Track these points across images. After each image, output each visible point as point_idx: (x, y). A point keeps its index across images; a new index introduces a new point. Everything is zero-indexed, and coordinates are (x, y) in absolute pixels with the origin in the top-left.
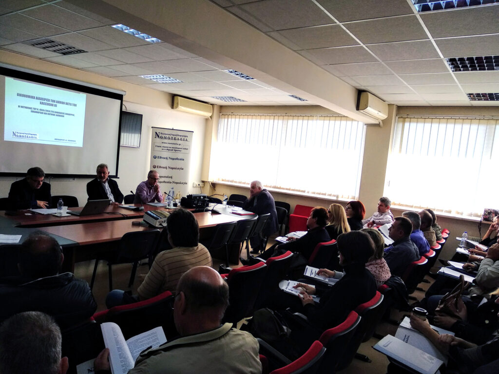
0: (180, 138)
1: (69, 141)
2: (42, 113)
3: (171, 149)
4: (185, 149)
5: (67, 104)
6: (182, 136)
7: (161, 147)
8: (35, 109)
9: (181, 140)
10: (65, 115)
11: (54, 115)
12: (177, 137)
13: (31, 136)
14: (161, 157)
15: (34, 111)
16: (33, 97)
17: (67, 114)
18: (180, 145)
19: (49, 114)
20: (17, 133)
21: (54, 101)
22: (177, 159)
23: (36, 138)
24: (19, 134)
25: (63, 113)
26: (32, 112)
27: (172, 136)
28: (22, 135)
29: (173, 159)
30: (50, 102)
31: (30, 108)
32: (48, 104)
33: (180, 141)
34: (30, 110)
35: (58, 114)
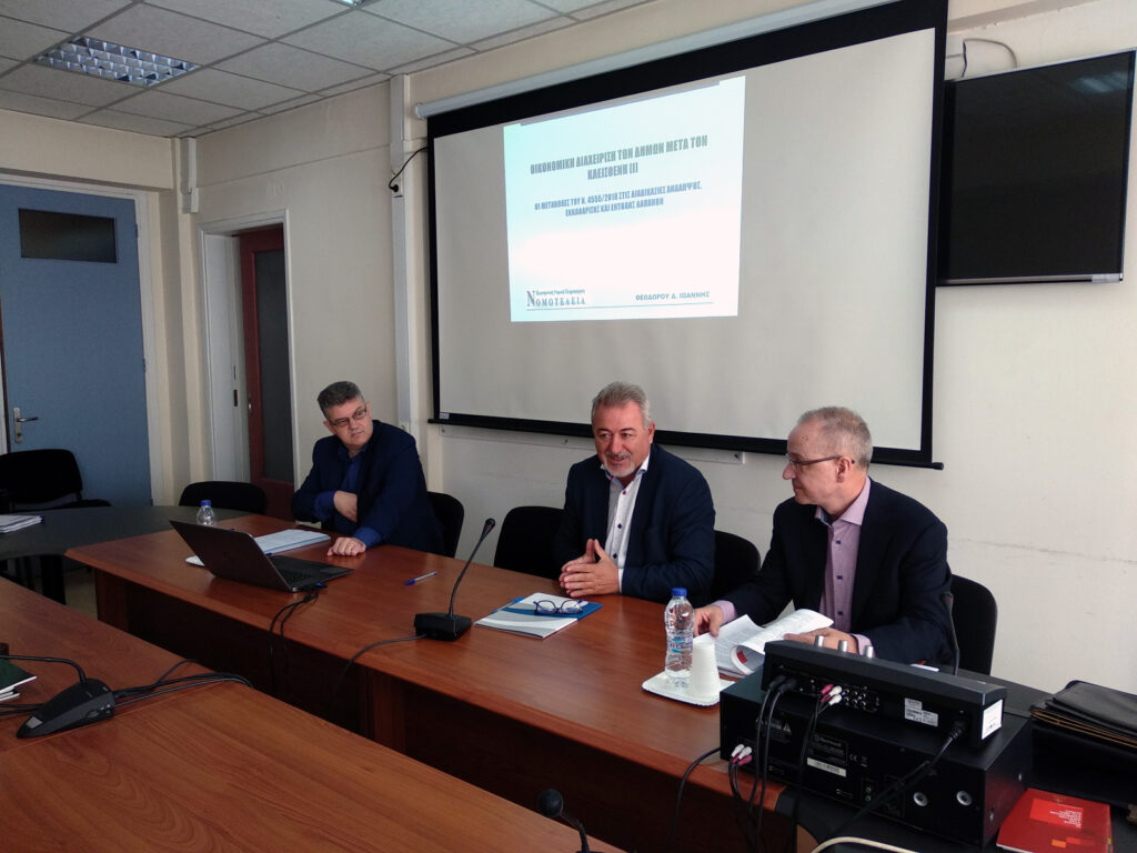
8: (576, 201)
13: (569, 297)
15: (576, 208)
16: (568, 164)
17: (672, 189)
19: (615, 207)
20: (538, 293)
21: (627, 154)
23: (583, 302)
24: (541, 298)
25: (660, 190)
26: (569, 213)
28: (548, 297)
30: (618, 162)
31: (563, 203)
32: (611, 172)
34: (563, 209)
35: (643, 198)
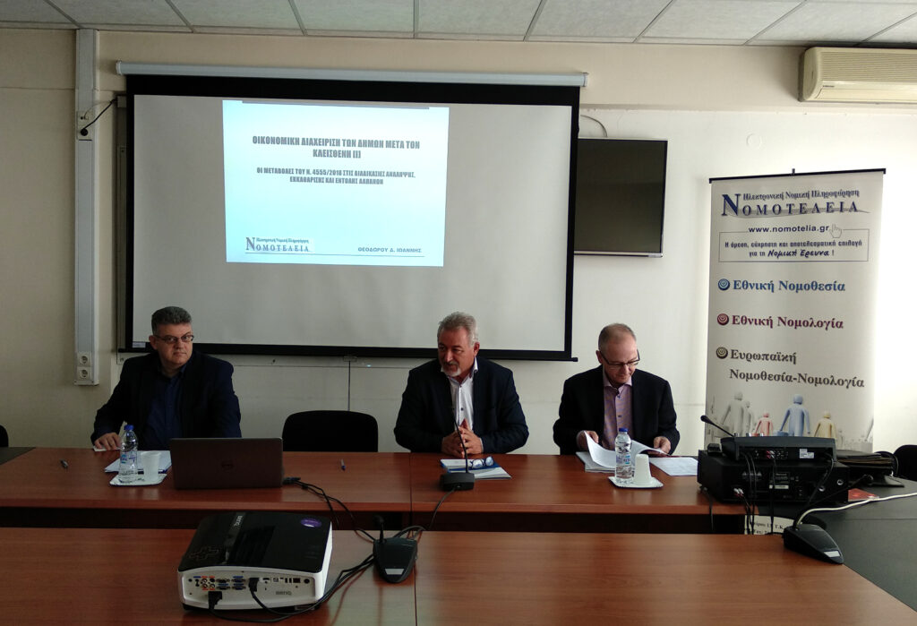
0: (822, 203)
1: (399, 250)
2: (320, 180)
3: (789, 249)
4: (850, 243)
5: (390, 144)
6: (835, 194)
7: (744, 245)
8: (300, 171)
9: (829, 209)
10: (385, 179)
11: (353, 181)
12: (810, 203)
13: (293, 245)
14: (746, 285)
15: (299, 176)
16: (293, 141)
17: (390, 174)
18: (823, 229)
19: (339, 181)
20: (258, 240)
21: (351, 143)
22: (814, 286)
23: (307, 249)
24: (262, 244)
25: (380, 174)
26: (293, 179)
27: (790, 201)
28: (270, 244)
29: (798, 288)
30: (341, 148)
31: (287, 171)
32: (336, 154)
33: (824, 214)
34: (288, 176)
35: (366, 178)
